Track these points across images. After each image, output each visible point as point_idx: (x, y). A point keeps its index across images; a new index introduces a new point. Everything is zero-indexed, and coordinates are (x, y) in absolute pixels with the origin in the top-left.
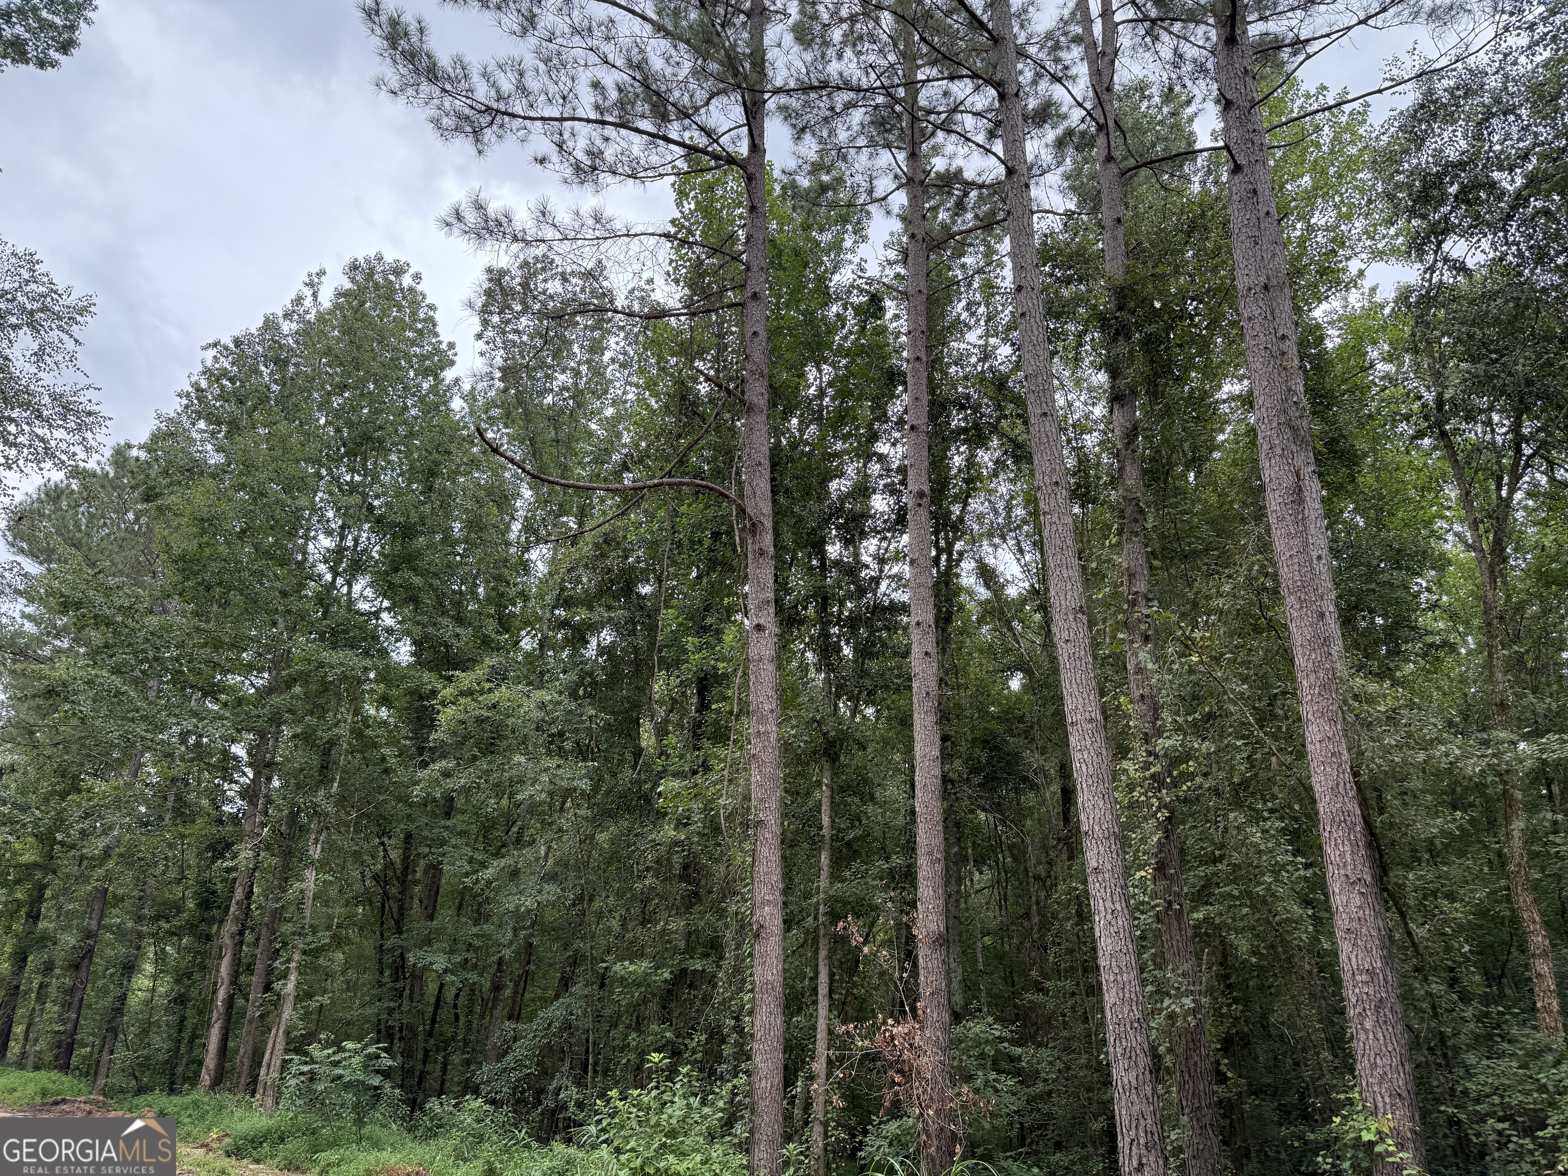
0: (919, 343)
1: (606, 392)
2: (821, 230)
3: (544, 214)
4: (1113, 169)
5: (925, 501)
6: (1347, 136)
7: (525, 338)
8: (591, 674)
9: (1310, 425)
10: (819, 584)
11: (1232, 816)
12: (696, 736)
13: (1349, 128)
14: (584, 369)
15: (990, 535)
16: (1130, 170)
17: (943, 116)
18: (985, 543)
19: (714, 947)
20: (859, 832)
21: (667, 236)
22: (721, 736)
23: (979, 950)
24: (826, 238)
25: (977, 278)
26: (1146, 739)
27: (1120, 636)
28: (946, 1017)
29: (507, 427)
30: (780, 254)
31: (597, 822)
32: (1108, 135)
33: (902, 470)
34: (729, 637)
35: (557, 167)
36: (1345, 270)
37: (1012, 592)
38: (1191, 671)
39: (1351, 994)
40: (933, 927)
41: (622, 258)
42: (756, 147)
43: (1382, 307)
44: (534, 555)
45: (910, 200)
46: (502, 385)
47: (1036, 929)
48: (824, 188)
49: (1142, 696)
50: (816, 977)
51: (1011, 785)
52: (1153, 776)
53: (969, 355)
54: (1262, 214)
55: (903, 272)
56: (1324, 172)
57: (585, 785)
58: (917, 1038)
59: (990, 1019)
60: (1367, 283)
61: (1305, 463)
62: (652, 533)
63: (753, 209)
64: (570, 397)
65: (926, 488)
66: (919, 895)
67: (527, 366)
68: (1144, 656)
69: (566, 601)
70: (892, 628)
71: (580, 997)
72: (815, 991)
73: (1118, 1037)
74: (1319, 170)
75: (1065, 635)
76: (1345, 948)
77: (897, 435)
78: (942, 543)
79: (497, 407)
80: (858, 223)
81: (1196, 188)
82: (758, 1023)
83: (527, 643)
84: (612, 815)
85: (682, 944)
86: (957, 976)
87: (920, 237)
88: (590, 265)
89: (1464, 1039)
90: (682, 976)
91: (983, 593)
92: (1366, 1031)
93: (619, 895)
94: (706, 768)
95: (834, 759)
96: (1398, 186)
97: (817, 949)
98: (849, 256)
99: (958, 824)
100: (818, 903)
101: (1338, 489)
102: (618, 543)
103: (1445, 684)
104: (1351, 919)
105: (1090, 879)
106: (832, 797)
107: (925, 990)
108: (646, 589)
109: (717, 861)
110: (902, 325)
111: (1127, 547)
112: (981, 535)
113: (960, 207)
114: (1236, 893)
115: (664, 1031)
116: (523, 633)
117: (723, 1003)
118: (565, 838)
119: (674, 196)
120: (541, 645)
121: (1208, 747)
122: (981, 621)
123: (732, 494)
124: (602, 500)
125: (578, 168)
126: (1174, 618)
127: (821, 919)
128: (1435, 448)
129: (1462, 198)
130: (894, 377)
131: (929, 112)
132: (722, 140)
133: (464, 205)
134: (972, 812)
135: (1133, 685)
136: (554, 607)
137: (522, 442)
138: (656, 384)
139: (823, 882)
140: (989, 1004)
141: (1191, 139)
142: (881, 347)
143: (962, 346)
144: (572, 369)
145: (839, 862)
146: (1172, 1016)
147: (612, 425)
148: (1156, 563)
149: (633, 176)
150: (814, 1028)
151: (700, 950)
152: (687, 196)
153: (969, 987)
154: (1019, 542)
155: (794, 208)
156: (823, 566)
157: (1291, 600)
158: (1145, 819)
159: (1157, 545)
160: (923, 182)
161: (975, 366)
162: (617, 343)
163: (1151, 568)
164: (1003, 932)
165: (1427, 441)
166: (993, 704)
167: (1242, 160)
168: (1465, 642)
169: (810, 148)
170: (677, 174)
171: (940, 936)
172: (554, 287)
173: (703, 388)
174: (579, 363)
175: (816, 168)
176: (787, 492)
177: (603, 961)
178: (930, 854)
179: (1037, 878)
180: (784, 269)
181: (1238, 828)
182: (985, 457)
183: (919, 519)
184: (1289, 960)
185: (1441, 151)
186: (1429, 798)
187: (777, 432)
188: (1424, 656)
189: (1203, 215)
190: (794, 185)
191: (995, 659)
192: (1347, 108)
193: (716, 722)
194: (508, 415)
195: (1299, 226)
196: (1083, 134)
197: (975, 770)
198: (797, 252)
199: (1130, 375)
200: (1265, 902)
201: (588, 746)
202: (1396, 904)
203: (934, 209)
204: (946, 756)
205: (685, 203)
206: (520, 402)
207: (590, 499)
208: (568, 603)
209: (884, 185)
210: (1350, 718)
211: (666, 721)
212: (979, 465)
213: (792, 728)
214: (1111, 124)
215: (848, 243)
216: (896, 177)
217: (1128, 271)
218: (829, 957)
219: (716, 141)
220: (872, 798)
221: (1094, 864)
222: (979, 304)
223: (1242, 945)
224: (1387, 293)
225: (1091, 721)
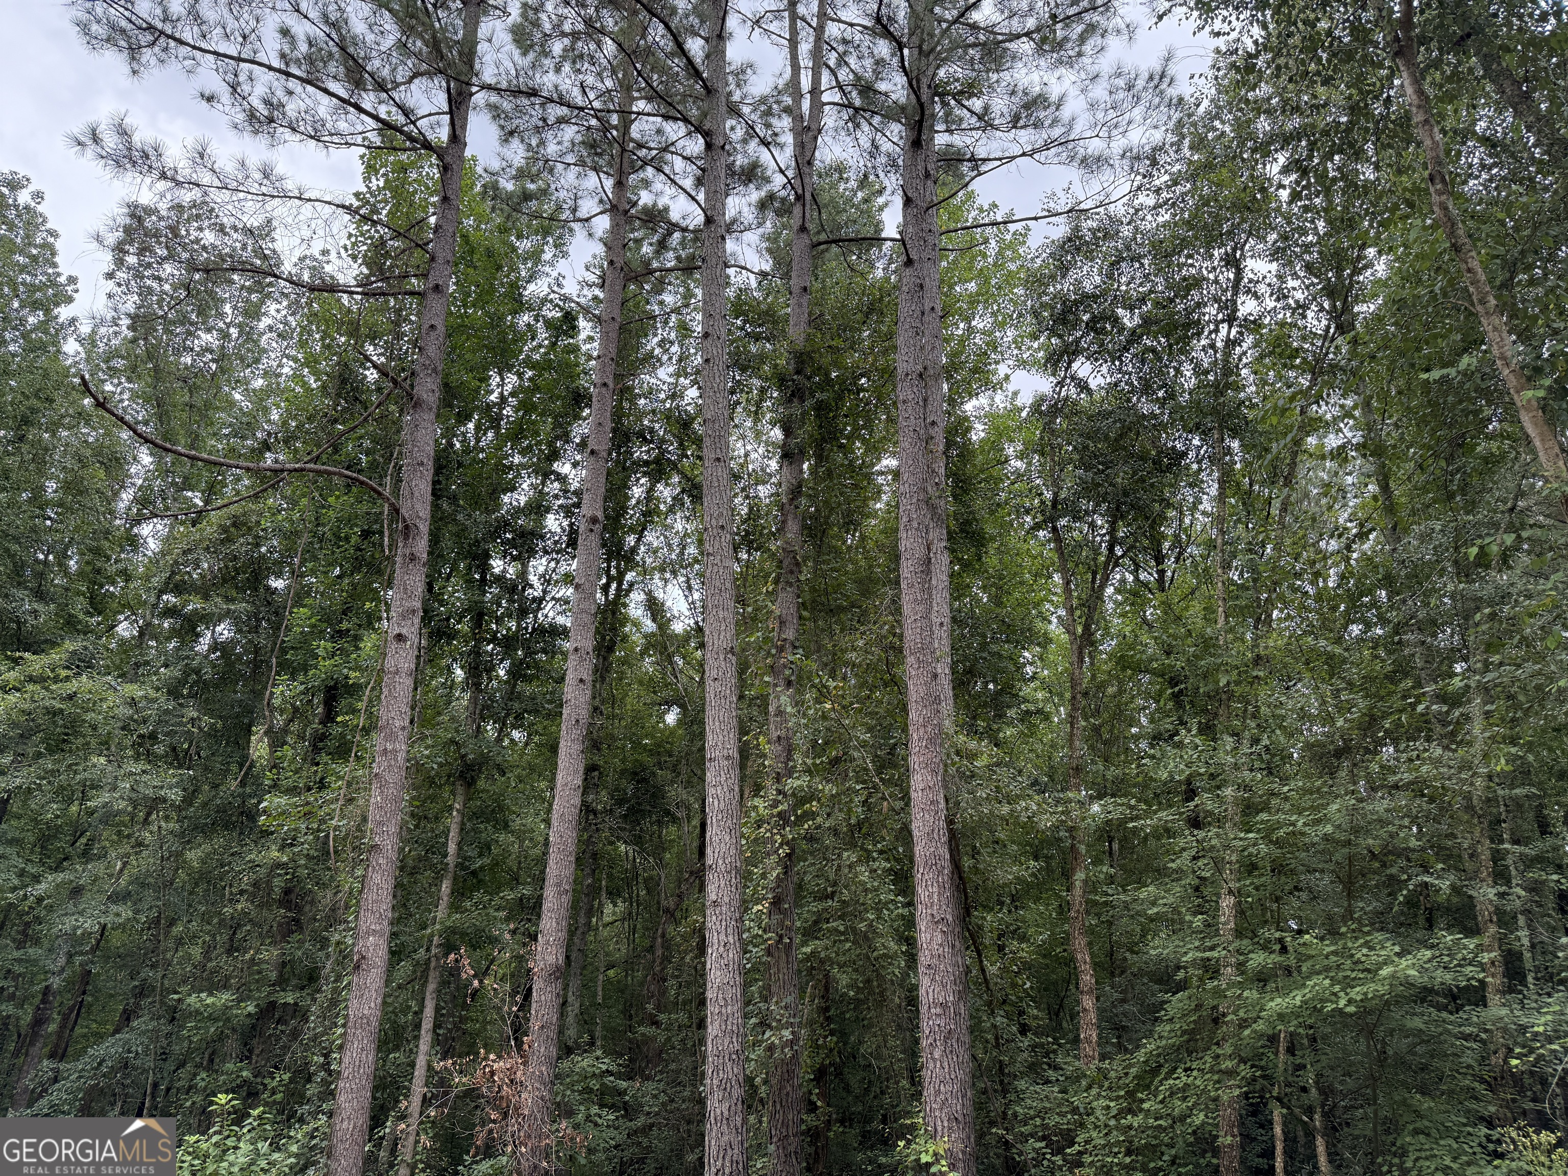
0: (608, 369)
1: (257, 361)
2: (519, 237)
3: (202, 156)
4: (805, 240)
5: (598, 527)
6: (1009, 253)
7: (167, 287)
8: (197, 672)
9: (947, 505)
10: (476, 598)
11: (845, 854)
12: (316, 750)
13: (1010, 246)
14: (234, 332)
15: (662, 570)
16: (820, 244)
17: (654, 152)
18: (657, 576)
19: (312, 978)
20: (487, 861)
21: (348, 208)
22: (343, 751)
23: (600, 983)
24: (524, 245)
25: (673, 317)
26: (778, 778)
27: (766, 679)
28: (554, 1052)
29: (129, 380)
30: (472, 252)
31: (186, 837)
32: (804, 205)
33: (578, 493)
34: (368, 643)
35: (227, 109)
36: (995, 372)
37: (678, 627)
38: (824, 717)
39: (926, 1025)
40: (551, 959)
41: (290, 220)
42: (457, 138)
43: (1021, 410)
44: (145, 530)
45: (612, 226)
46: (130, 334)
47: (658, 961)
48: (527, 196)
49: (779, 738)
50: (419, 1013)
51: (654, 818)
52: (780, 814)
53: (659, 391)
54: (927, 308)
55: (601, 296)
56: (987, 281)
57: (175, 795)
58: (519, 1073)
59: (599, 1053)
60: (1011, 387)
61: (939, 538)
62: (292, 522)
63: (445, 199)
64: (213, 360)
65: (600, 515)
66: (541, 926)
67: (164, 317)
68: (784, 699)
69: (176, 586)
70: (551, 651)
71: (143, 1033)
72: (418, 1026)
73: (716, 1069)
74: (983, 276)
75: (714, 674)
76: (925, 982)
77: (578, 458)
78: (613, 572)
79: (123, 358)
80: (560, 237)
81: (879, 273)
82: (346, 1060)
83: (125, 629)
84: (207, 831)
85: (274, 975)
86: (573, 1009)
87: (618, 265)
88: (254, 222)
89: (1018, 1067)
90: (269, 1010)
91: (649, 626)
92: (934, 1060)
93: (206, 919)
94: (322, 785)
95: (470, 783)
96: (1043, 306)
97: (426, 981)
98: (547, 269)
99: (594, 856)
100: (432, 935)
101: (966, 566)
102: (250, 529)
103: (1039, 747)
104: (932, 956)
105: (708, 912)
106: (463, 824)
107: (535, 1025)
108: (278, 584)
109: (325, 886)
110: (594, 348)
111: (782, 595)
112: (654, 569)
113: (662, 246)
114: (842, 928)
115: (241, 1070)
116: (122, 617)
117: (314, 1038)
118: (145, 854)
119: (362, 168)
120: (141, 634)
121: (830, 789)
122: (644, 652)
123: (387, 492)
124: (238, 479)
125: (252, 115)
126: (814, 666)
127: (434, 951)
128: (1049, 541)
129: (1091, 326)
130: (579, 399)
131: (640, 146)
132: (418, 123)
133: (102, 127)
134: (612, 843)
135: (772, 726)
136: (161, 592)
137: (147, 400)
138: (317, 362)
139: (441, 912)
140: (604, 1038)
141: (878, 227)
142: (568, 365)
143: (653, 381)
144: (220, 330)
145: (460, 892)
146: (771, 1048)
147: (260, 397)
148: (805, 614)
149: (316, 138)
150: (412, 1065)
151: (294, 982)
152: (377, 172)
153: (586, 1021)
154: (688, 580)
155: (493, 209)
156: (483, 580)
157: (910, 660)
158: (768, 854)
159: (807, 596)
160: (627, 212)
161: (664, 401)
162: (278, 311)
163: (800, 617)
164: (629, 965)
165: (1041, 533)
166: (646, 736)
167: (914, 255)
168: (1058, 711)
169: (517, 153)
170: (368, 147)
171: (558, 968)
172: (209, 237)
173: (372, 375)
174: (228, 326)
175: (521, 175)
176: (453, 499)
177: (176, 992)
178: (558, 885)
179: (667, 911)
180: (475, 268)
181: (850, 866)
182: (665, 492)
183: (589, 542)
184: (882, 994)
185: (1080, 282)
186: (1015, 847)
187: (449, 433)
188: (1022, 720)
189: (881, 299)
190: (495, 186)
191: (655, 692)
192: (1012, 227)
193: (342, 735)
194: (134, 369)
195: (962, 325)
196: (783, 200)
197: (620, 802)
198: (490, 253)
199: (802, 435)
200: (866, 938)
201: (187, 751)
202: (974, 943)
203: (638, 242)
204: (588, 786)
205: (373, 179)
206: (150, 356)
207: (223, 475)
208: (179, 589)
209: (588, 206)
210: (952, 770)
211: (285, 731)
212: (658, 499)
213: (426, 748)
214: (808, 196)
215: (547, 256)
216: (601, 201)
217: (809, 338)
218: (438, 991)
219: (414, 123)
220: (506, 826)
221: (713, 897)
222: (672, 343)
223: (843, 979)
224: (1025, 399)
225: (728, 758)
